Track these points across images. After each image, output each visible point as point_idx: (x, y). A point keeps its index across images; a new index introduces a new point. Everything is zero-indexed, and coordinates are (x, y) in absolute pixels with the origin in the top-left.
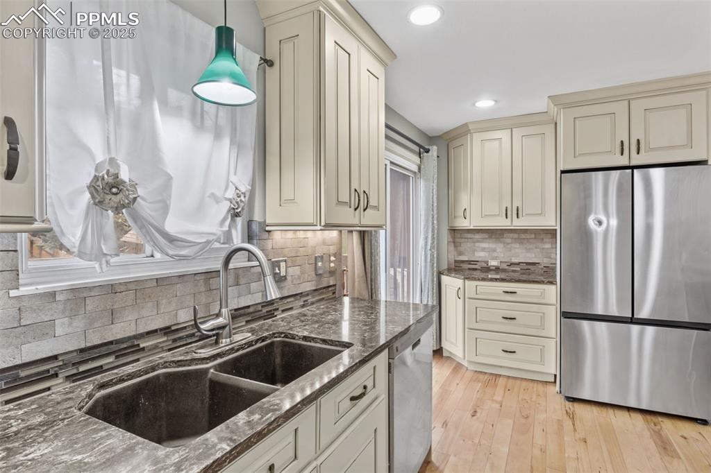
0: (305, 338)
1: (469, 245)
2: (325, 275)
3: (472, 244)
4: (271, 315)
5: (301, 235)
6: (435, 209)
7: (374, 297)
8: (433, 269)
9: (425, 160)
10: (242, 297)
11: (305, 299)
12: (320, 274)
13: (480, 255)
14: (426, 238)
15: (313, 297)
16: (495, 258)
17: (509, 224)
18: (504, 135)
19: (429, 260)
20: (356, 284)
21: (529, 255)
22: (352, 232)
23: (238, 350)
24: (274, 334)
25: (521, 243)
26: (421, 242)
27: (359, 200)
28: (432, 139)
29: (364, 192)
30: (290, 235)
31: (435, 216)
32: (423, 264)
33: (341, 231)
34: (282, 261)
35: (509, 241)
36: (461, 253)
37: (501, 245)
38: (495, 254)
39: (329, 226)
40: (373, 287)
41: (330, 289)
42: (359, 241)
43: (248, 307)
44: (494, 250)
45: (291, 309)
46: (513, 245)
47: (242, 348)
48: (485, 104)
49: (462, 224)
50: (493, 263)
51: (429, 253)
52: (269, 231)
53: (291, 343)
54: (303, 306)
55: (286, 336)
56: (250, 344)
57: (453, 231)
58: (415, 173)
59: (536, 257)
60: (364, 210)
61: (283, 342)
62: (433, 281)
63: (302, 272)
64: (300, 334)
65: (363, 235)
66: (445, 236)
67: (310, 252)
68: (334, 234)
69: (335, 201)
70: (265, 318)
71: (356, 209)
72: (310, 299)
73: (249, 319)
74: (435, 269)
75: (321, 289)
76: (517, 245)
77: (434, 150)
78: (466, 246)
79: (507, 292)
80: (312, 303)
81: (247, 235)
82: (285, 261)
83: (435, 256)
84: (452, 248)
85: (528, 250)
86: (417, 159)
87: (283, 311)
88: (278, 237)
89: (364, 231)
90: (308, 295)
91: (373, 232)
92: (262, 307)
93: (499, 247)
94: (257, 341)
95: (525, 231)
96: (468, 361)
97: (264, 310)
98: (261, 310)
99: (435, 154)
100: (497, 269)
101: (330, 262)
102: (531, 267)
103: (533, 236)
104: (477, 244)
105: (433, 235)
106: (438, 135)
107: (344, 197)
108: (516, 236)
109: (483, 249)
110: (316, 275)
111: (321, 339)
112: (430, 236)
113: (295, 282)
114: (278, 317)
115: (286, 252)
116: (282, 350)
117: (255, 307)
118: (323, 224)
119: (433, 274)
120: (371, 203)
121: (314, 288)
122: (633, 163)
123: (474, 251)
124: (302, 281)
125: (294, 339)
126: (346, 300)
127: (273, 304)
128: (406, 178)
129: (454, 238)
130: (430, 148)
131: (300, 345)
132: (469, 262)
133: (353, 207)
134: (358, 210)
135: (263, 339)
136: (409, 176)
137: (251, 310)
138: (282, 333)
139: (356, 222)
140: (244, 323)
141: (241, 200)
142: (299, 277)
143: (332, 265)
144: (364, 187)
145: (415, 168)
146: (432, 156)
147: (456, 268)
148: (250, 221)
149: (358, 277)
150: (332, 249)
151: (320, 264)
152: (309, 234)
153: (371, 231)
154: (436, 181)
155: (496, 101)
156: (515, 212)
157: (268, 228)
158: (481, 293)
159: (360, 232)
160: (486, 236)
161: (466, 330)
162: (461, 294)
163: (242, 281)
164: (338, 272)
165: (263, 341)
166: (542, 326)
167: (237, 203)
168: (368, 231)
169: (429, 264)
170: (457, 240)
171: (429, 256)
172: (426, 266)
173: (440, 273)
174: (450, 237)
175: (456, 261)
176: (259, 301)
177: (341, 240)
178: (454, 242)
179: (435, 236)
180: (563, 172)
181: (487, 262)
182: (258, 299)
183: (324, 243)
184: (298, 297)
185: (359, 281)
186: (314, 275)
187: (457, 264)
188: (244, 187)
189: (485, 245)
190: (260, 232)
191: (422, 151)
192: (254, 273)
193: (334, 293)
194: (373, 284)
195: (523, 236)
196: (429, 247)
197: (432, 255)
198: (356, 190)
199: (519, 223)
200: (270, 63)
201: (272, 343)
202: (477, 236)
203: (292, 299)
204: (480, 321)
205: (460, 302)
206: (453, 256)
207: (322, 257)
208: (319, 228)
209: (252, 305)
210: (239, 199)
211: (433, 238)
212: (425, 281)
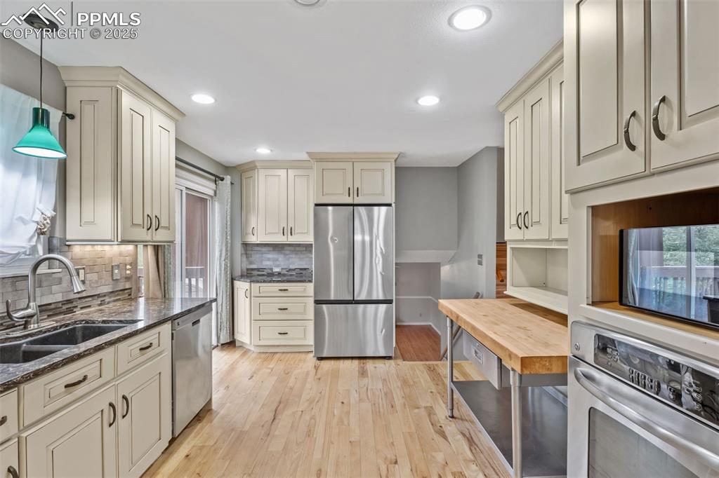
0: (104, 322)
1: (258, 256)
2: (122, 280)
3: (260, 255)
4: (70, 311)
5: (99, 248)
6: (229, 227)
7: (167, 296)
8: (226, 276)
9: (220, 187)
10: (44, 297)
11: (102, 299)
12: (117, 280)
13: (267, 264)
14: (221, 251)
15: (110, 297)
16: (278, 266)
17: (286, 240)
18: (282, 173)
19: (223, 269)
20: (151, 287)
21: (301, 263)
22: (147, 246)
23: (45, 332)
24: (76, 322)
25: (296, 254)
26: (217, 254)
27: (151, 223)
28: (228, 169)
29: (156, 217)
30: (88, 248)
31: (229, 233)
32: (218, 272)
33: (137, 246)
34: (81, 269)
35: (288, 252)
36: (251, 263)
37: (282, 256)
38: (278, 263)
39: (124, 242)
40: (166, 288)
41: (126, 291)
42: (153, 253)
43: (50, 304)
44: (277, 260)
45: (89, 306)
46: (291, 256)
47: (48, 330)
48: (263, 151)
49: (252, 239)
50: (276, 270)
51: (223, 262)
52: (69, 246)
53: (92, 327)
54: (100, 305)
55: (87, 322)
56: (55, 328)
57: (246, 245)
58: (212, 197)
59: (306, 264)
60: (156, 230)
61: (84, 326)
62: (227, 286)
63: (100, 278)
64: (99, 320)
65: (156, 249)
66: (238, 249)
67: (107, 262)
68: (130, 247)
69: (130, 223)
70: (65, 313)
71: (148, 229)
72: (107, 299)
73: (51, 313)
74: (229, 276)
75: (117, 291)
76: (294, 256)
77: (228, 179)
78: (256, 257)
79: (281, 290)
80: (109, 303)
81: (47, 248)
82: (84, 268)
83: (229, 265)
84: (244, 259)
85: (301, 259)
86: (213, 186)
87: (82, 308)
88: (77, 250)
89: (158, 246)
90: (105, 296)
91: (166, 246)
92: (62, 304)
93: (281, 257)
94: (61, 327)
95: (299, 245)
96: (254, 345)
97: (64, 307)
98: (61, 307)
99: (229, 182)
100: (279, 274)
101: (126, 269)
102: (304, 272)
103: (304, 249)
104: (264, 255)
105: (226, 249)
106: (233, 165)
107: (138, 220)
108: (292, 248)
109: (269, 259)
110: (113, 280)
111: (117, 321)
112: (224, 249)
113: (92, 285)
114: (77, 313)
115: (85, 261)
116: (83, 333)
117: (56, 305)
118: (119, 240)
119: (226, 280)
120: (162, 224)
121: (111, 291)
122: (356, 202)
123: (262, 261)
124: (99, 284)
125: (94, 323)
126: (142, 301)
127: (72, 302)
128: (203, 201)
129: (246, 250)
130: (225, 177)
131: (99, 327)
132: (258, 270)
133: (145, 229)
134: (150, 230)
135: (66, 325)
136: (207, 199)
137: (53, 306)
138: (83, 321)
139: (149, 238)
140: (46, 317)
141: (47, 223)
142: (97, 282)
143: (128, 272)
144: (156, 213)
145: (212, 193)
146: (226, 184)
147: (248, 275)
148: (50, 237)
149: (153, 281)
150: (128, 260)
151: (116, 271)
152: (107, 248)
153: (164, 246)
154: (229, 204)
155: (271, 151)
156: (289, 231)
157: (67, 243)
158: (263, 292)
159: (155, 246)
160: (271, 249)
161: (252, 321)
162: (248, 295)
163: (45, 284)
164: (134, 277)
165: (66, 327)
166: (305, 312)
167: (44, 224)
168: (161, 245)
169: (223, 272)
170: (248, 252)
171: (223, 266)
172: (220, 274)
173: (232, 280)
174: (243, 249)
175: (248, 269)
176: (61, 300)
177: (137, 251)
178: (246, 254)
179: (229, 249)
180: (316, 205)
181: (271, 269)
182: (59, 298)
183: (121, 254)
184: (96, 297)
185: (153, 284)
186: (111, 280)
187: (249, 272)
188: (50, 213)
189: (270, 256)
190: (60, 246)
191: (218, 179)
192: (55, 278)
193: (130, 295)
194: (166, 286)
195: (297, 249)
196: (223, 259)
197: (226, 265)
198: (148, 215)
199: (293, 239)
200: (72, 117)
201: (75, 328)
202: (264, 249)
203: (90, 299)
204: (263, 313)
205: (248, 300)
206: (246, 266)
207: (118, 266)
208: (116, 243)
209: (54, 303)
210: (45, 222)
211: (227, 250)
212: (220, 286)
